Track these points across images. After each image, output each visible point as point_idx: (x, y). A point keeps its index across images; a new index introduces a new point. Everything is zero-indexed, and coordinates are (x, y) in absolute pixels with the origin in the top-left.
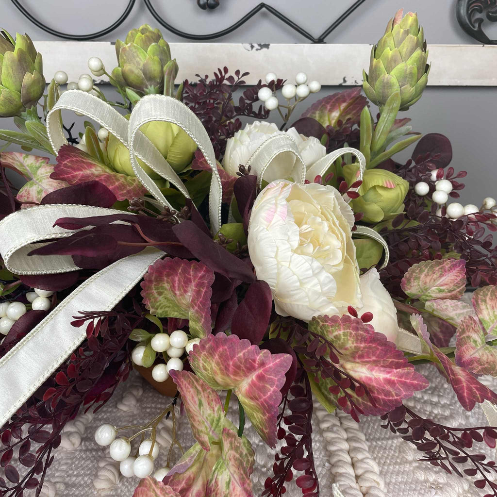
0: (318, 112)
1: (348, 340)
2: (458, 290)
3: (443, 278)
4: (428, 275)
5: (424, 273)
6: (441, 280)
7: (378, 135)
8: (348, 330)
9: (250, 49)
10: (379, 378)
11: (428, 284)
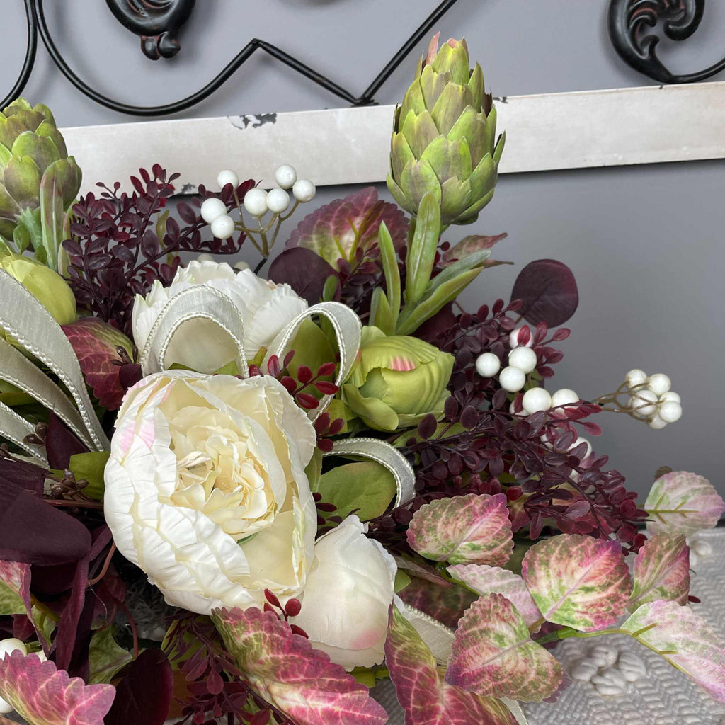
0: (314, 237)
1: (262, 647)
2: (502, 545)
3: (475, 527)
4: (449, 522)
5: (442, 519)
6: (471, 531)
7: (414, 273)
8: (261, 632)
9: (243, 125)
10: (316, 709)
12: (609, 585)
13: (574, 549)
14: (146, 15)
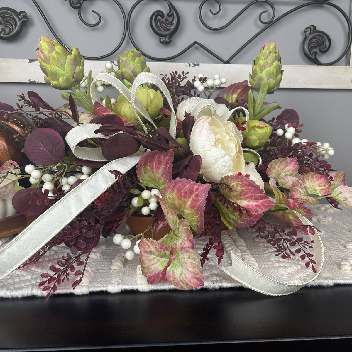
0: (225, 94)
1: (238, 187)
2: (295, 174)
4: (280, 166)
5: (278, 165)
6: (286, 169)
7: (257, 105)
8: (238, 182)
9: (189, 66)
10: (253, 205)
11: (280, 171)
12: (326, 185)
13: (315, 176)
14: (163, 31)
